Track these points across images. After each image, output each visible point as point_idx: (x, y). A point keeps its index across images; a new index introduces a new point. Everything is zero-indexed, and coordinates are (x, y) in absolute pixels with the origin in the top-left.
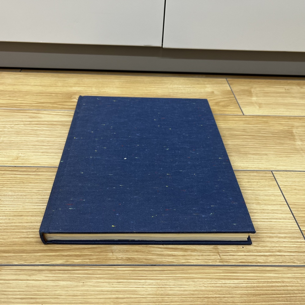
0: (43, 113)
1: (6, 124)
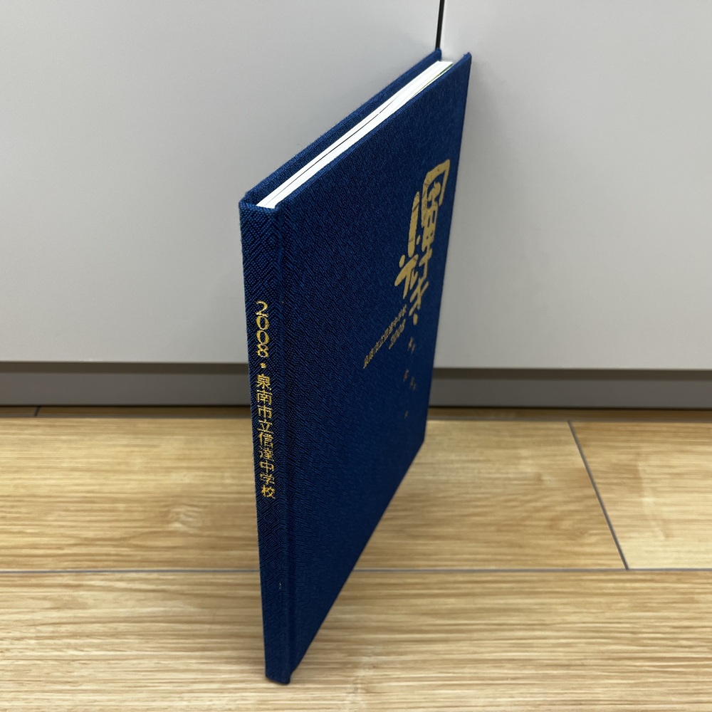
0: (91, 586)
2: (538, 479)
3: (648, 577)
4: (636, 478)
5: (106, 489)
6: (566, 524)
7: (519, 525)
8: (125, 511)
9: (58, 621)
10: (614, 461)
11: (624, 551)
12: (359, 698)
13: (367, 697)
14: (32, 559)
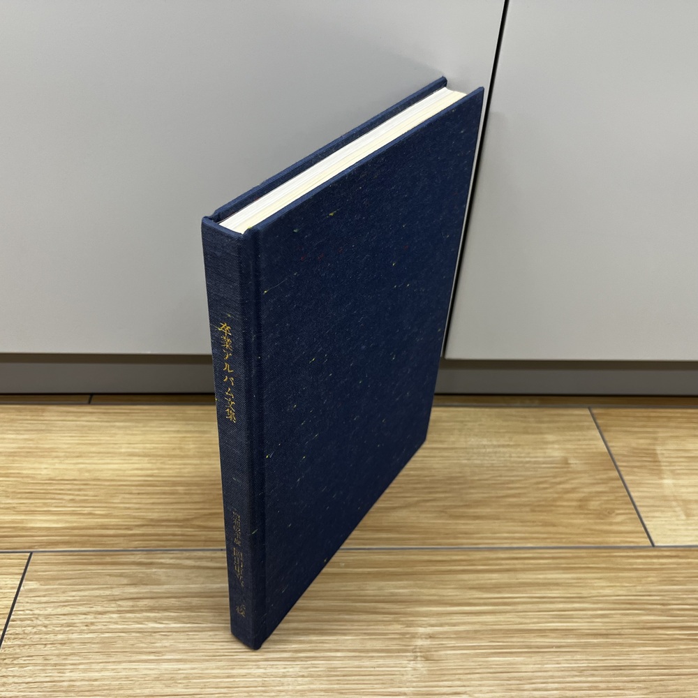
0: (161, 563)
1: (73, 614)
2: (565, 462)
3: (674, 553)
4: (656, 461)
5: (165, 473)
6: (594, 504)
7: (552, 506)
8: (185, 494)
9: (135, 596)
10: (634, 445)
11: (649, 530)
12: (419, 665)
13: (427, 664)
14: (105, 539)
